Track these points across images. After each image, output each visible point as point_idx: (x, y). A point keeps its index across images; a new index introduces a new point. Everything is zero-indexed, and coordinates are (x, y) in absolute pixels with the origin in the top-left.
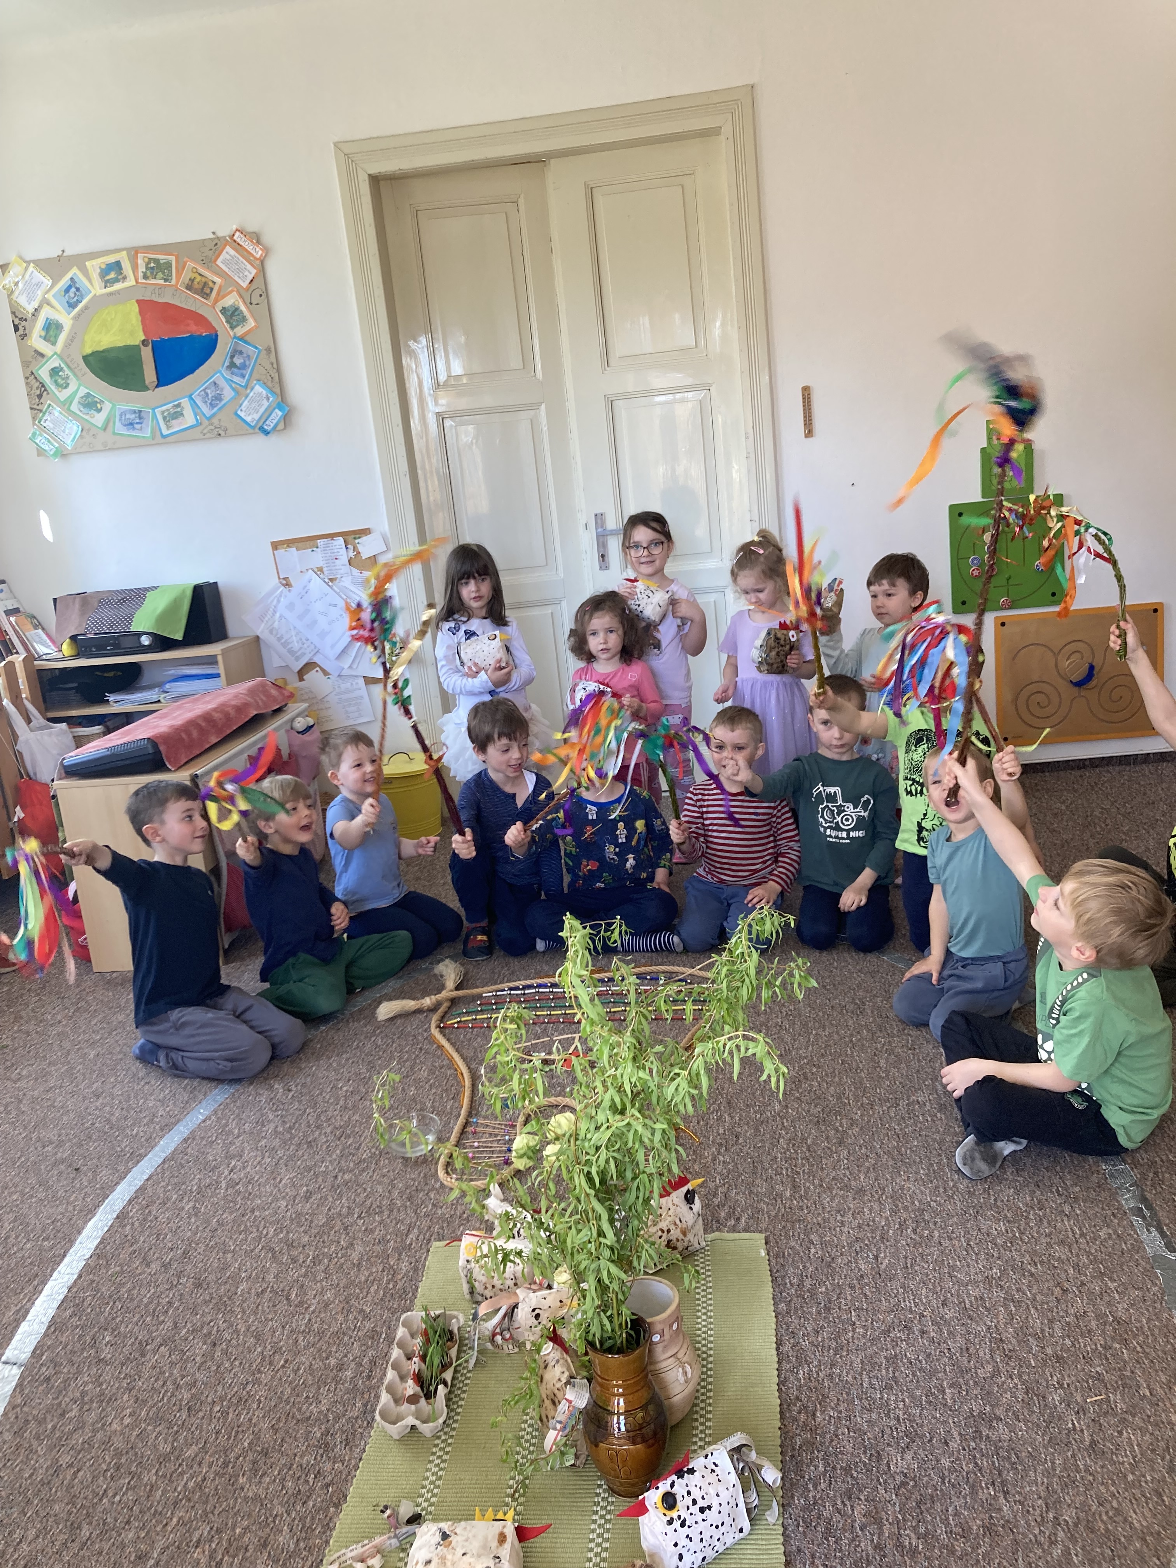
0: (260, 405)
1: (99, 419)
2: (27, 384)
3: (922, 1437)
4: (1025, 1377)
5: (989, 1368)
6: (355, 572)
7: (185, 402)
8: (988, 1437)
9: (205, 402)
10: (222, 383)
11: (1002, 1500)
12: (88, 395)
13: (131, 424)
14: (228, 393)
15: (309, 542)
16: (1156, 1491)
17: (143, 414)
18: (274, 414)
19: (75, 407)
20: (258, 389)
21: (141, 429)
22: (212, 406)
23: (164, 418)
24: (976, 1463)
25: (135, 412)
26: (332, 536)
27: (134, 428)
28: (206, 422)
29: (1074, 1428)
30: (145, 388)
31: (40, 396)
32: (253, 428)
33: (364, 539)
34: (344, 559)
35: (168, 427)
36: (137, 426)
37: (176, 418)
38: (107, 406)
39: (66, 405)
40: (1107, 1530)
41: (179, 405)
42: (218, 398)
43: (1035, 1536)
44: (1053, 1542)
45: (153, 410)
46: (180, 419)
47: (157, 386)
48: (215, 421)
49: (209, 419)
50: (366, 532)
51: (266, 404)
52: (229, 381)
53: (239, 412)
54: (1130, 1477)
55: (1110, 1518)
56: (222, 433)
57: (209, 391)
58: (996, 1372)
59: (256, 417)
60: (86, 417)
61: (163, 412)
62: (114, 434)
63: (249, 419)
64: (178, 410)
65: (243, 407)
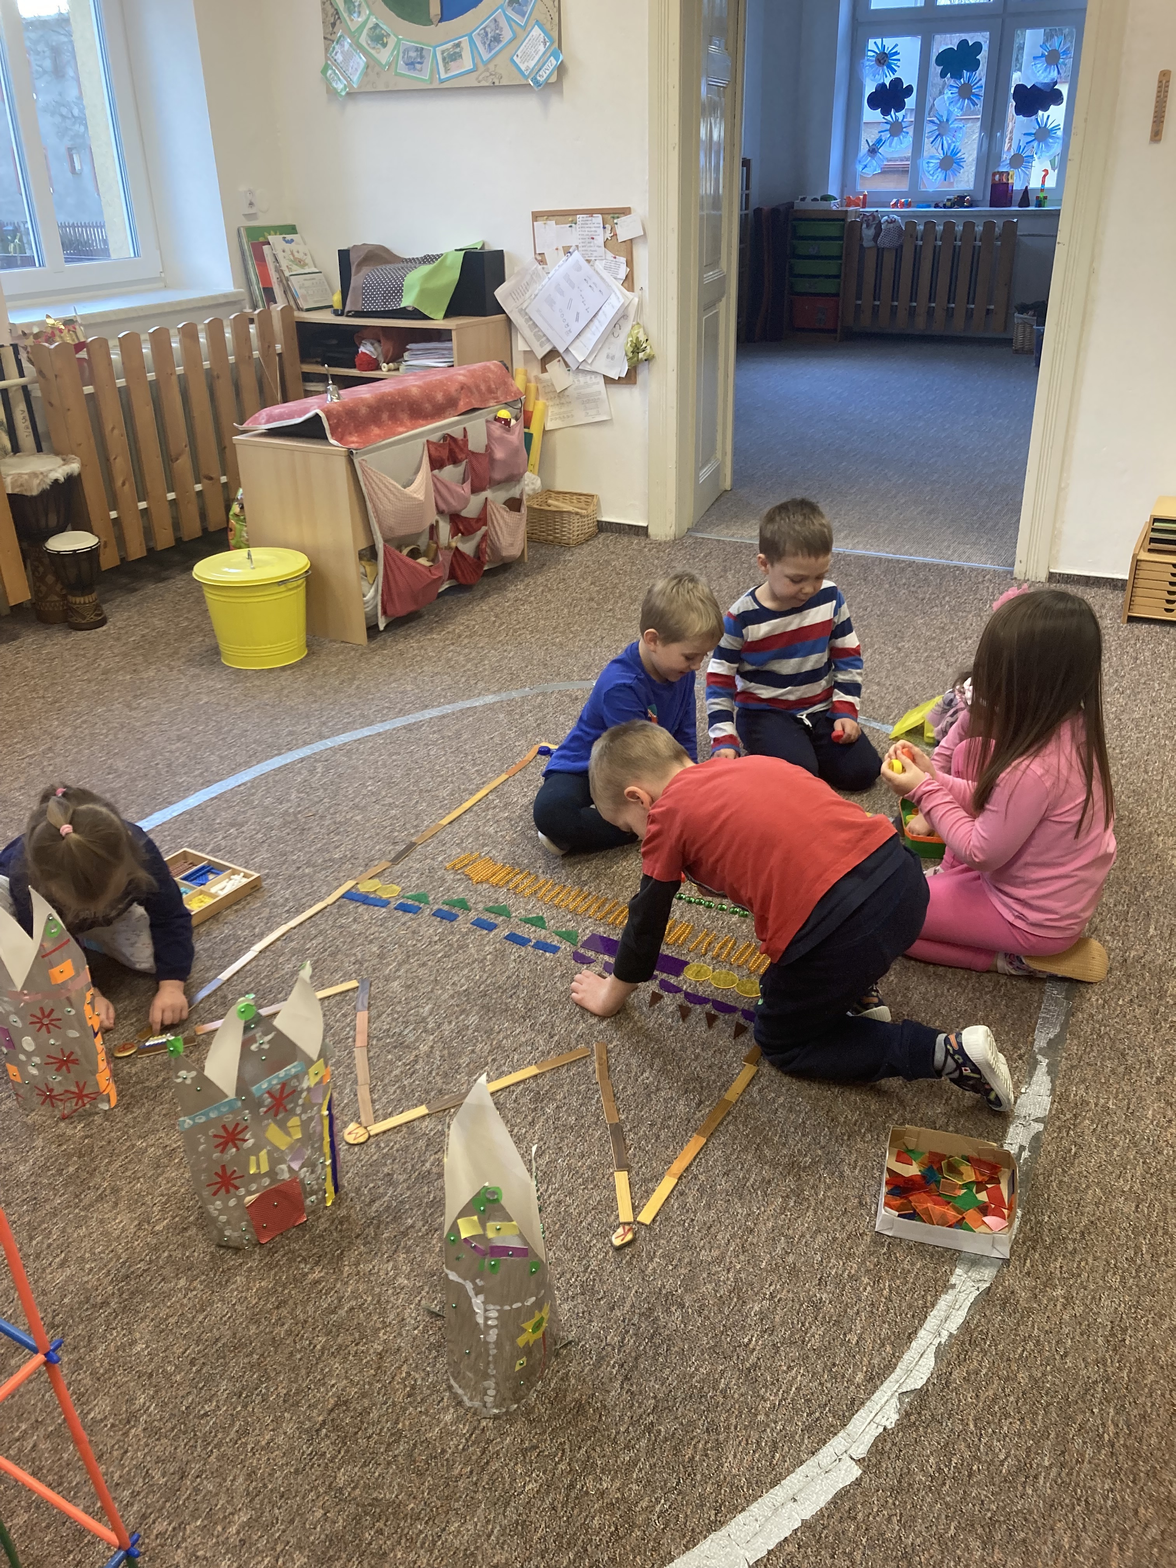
0: (536, 51)
1: (384, 56)
2: (324, 10)
3: (593, 1292)
4: (743, 1275)
5: (715, 1253)
6: (610, 255)
7: (465, 41)
8: (657, 1319)
9: (484, 43)
10: (503, 23)
11: (617, 1385)
12: (376, 26)
13: (412, 64)
14: (507, 35)
15: (566, 216)
16: (775, 1443)
17: (424, 53)
18: (549, 63)
19: (363, 39)
20: (536, 31)
21: (421, 70)
22: (490, 49)
23: (444, 59)
24: (624, 1339)
25: (417, 49)
26: (591, 212)
27: (414, 69)
28: (481, 68)
29: (747, 1345)
30: (428, 22)
31: (333, 25)
32: (527, 77)
33: (622, 220)
34: (600, 240)
35: (447, 70)
36: (418, 66)
37: (455, 60)
38: (392, 41)
39: (354, 36)
40: (692, 1459)
41: (458, 45)
42: (497, 39)
43: (618, 1433)
44: (628, 1447)
45: (435, 48)
46: (459, 61)
47: (440, 21)
48: (491, 66)
49: (486, 63)
50: (626, 211)
51: (542, 49)
52: (509, 19)
53: (515, 58)
54: (761, 1418)
55: (705, 1450)
56: (496, 82)
57: (488, 30)
58: (719, 1260)
59: (532, 64)
60: (373, 52)
61: (443, 52)
62: (397, 74)
63: (523, 67)
64: (458, 50)
65: (519, 53)
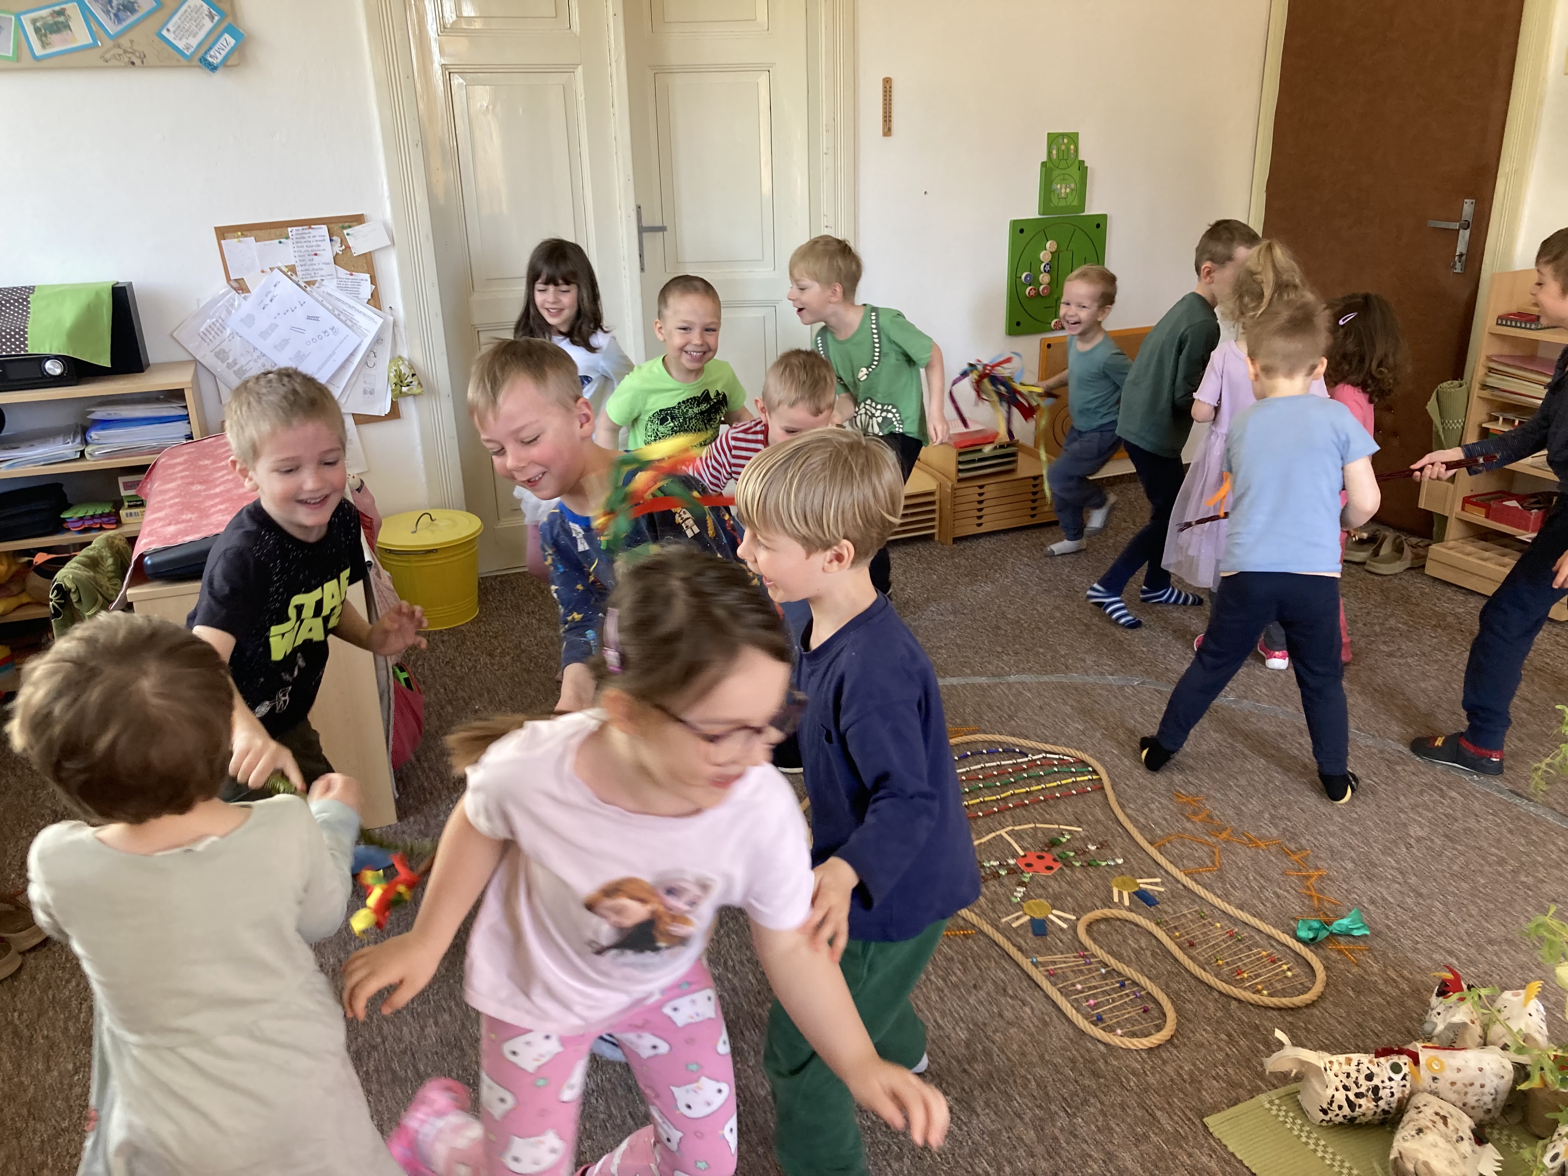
0: (200, 26)
6: (342, 273)
9: (108, 13)
14: (146, 3)
15: (275, 229)
17: (1, 22)
20: (195, 2)
22: (119, 19)
23: (37, 30)
26: (309, 223)
28: (110, 43)
32: (189, 58)
33: (357, 230)
34: (327, 255)
35: (44, 45)
37: (58, 32)
41: (62, 13)
42: (130, 8)
45: (15, 14)
46: (65, 34)
48: (125, 42)
49: (114, 38)
50: (359, 219)
51: (208, 25)
53: (164, 32)
56: (137, 62)
59: (194, 42)
61: (32, 20)
63: (180, 45)
64: (61, 19)
65: (170, 26)
